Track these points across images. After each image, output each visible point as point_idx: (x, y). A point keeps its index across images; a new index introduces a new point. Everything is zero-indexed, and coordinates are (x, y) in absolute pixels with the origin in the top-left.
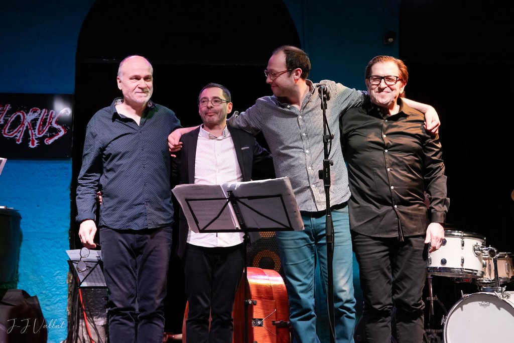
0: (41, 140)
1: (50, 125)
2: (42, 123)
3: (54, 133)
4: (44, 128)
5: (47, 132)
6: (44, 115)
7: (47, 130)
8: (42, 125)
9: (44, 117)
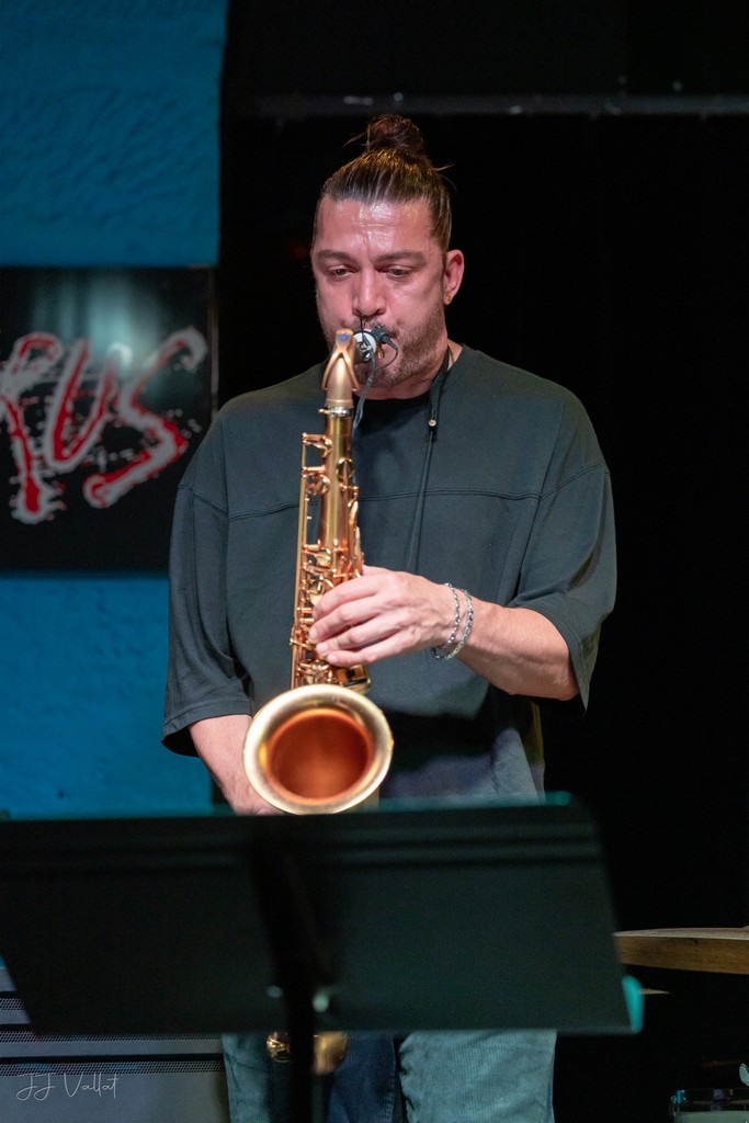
0: (70, 484)
1: (107, 416)
2: (70, 407)
3: (128, 454)
4: (83, 431)
5: (97, 445)
6: (78, 369)
7: (94, 437)
8: (73, 416)
9: (81, 378)
